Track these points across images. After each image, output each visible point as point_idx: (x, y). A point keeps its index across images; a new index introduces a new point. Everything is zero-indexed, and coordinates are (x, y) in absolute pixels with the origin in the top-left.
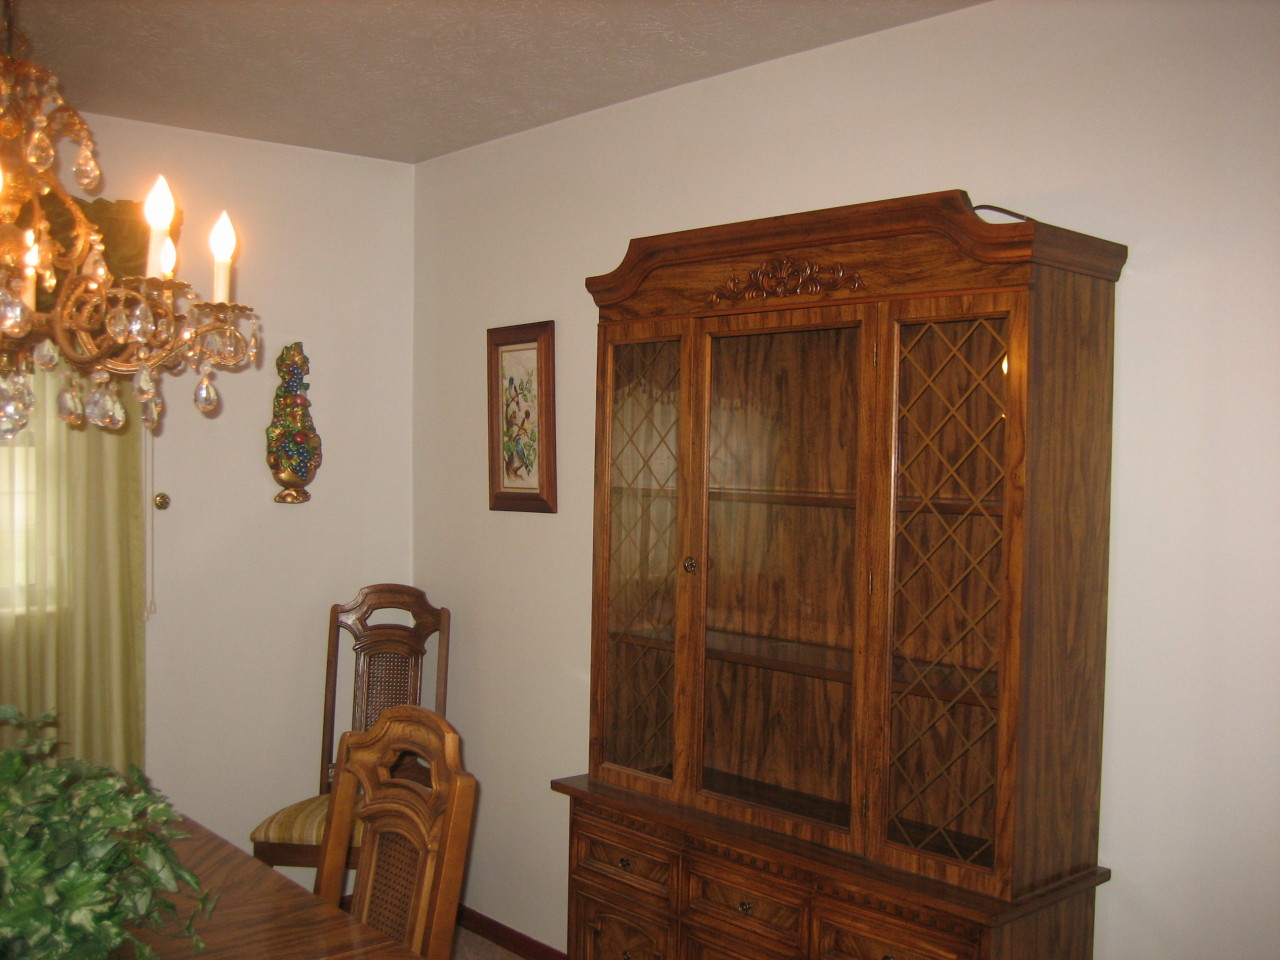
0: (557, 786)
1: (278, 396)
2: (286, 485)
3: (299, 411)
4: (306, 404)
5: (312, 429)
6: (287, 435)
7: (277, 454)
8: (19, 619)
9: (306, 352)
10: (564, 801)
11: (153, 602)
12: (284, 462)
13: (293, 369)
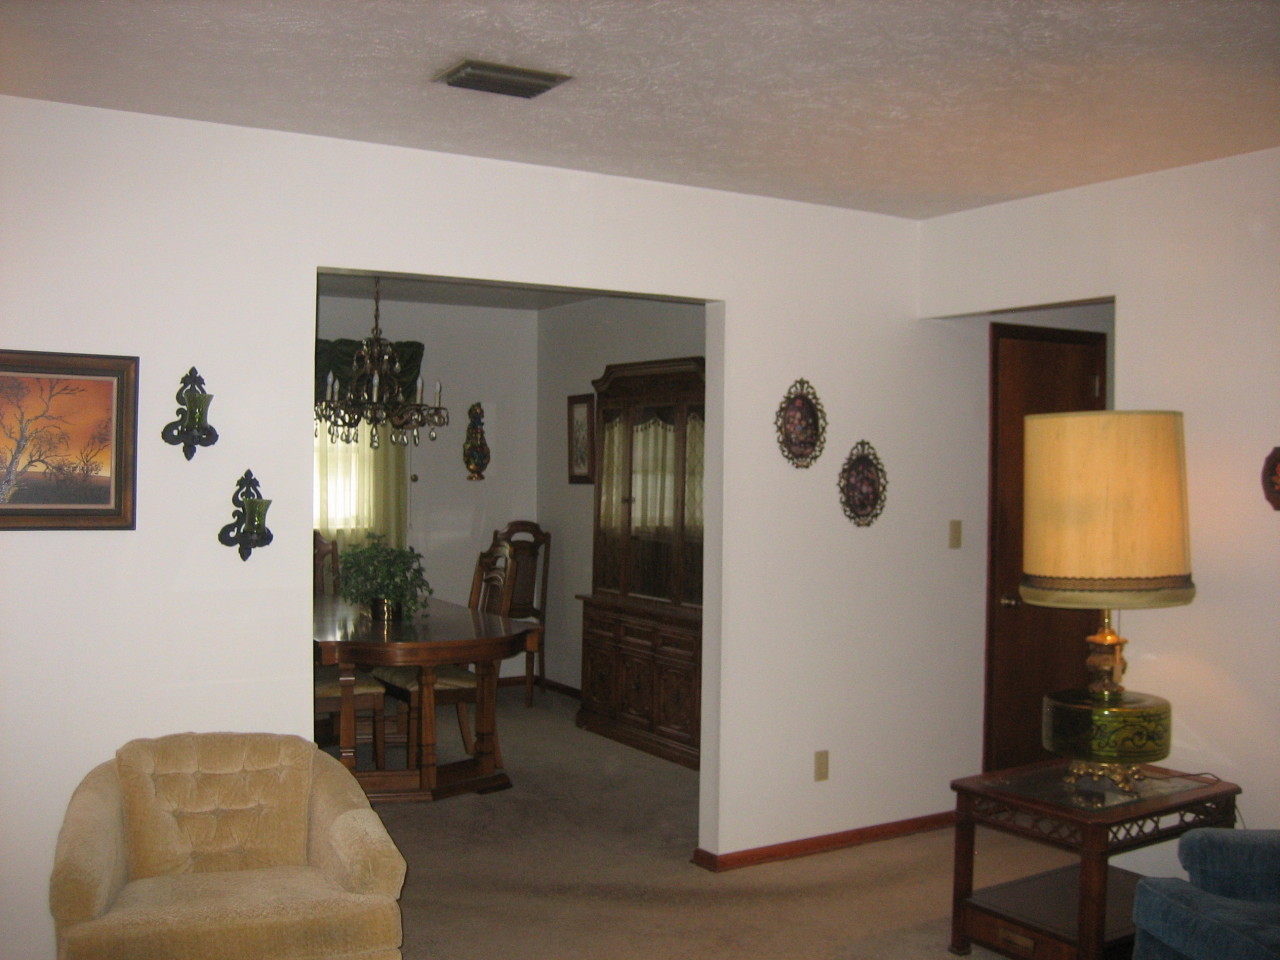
0: (577, 597)
1: (469, 429)
2: (472, 471)
3: (479, 436)
4: (482, 433)
5: (486, 445)
6: (473, 448)
7: (468, 457)
8: (353, 530)
9: (483, 406)
10: (580, 603)
11: (410, 525)
12: (472, 461)
13: (476, 415)
